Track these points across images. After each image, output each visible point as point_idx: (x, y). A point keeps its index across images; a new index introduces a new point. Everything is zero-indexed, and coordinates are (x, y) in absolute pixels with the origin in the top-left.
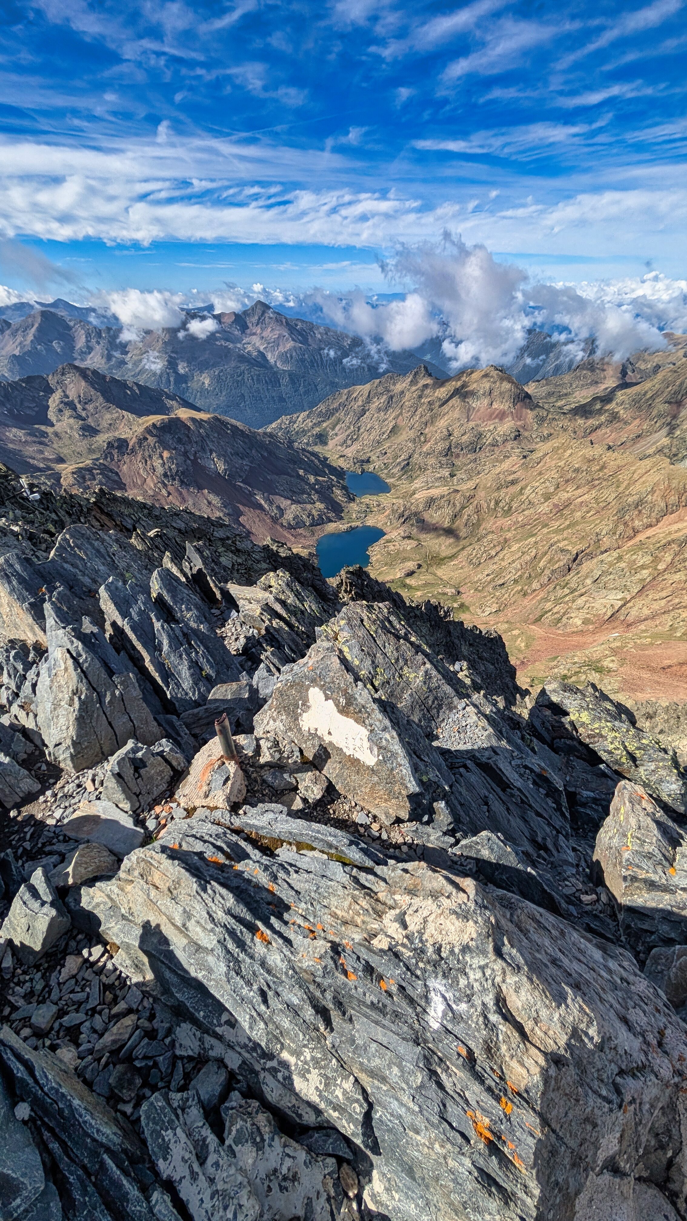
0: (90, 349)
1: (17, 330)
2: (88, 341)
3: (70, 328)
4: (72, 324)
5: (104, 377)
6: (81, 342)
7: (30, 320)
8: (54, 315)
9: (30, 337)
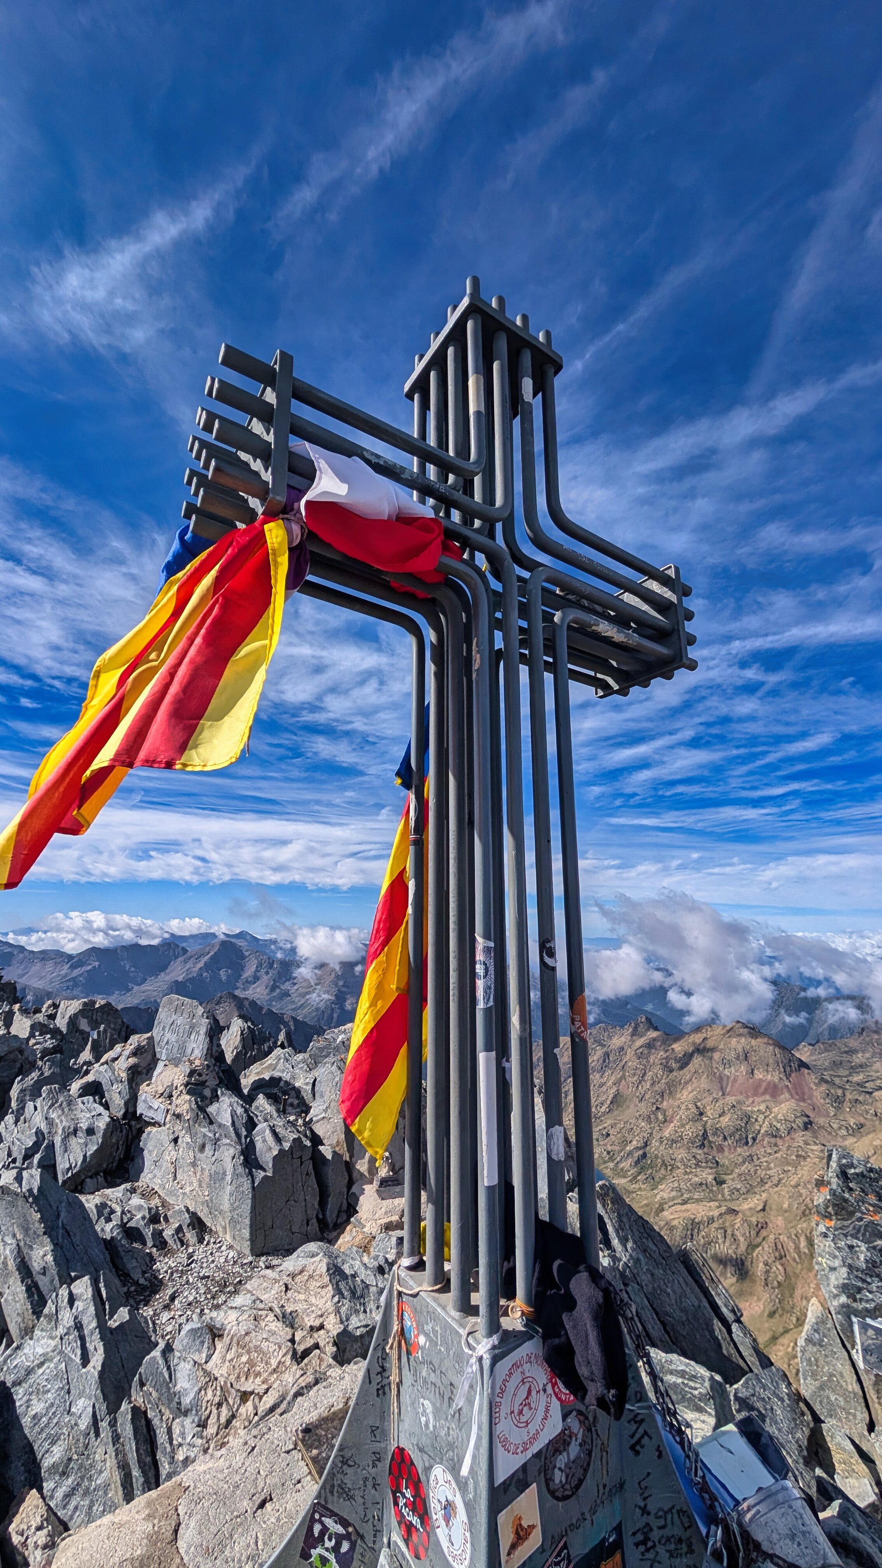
0: (256, 978)
1: (191, 957)
2: (257, 971)
3: (243, 957)
4: (247, 954)
5: (261, 1008)
6: (249, 971)
7: (207, 949)
8: (233, 945)
9: (201, 964)
